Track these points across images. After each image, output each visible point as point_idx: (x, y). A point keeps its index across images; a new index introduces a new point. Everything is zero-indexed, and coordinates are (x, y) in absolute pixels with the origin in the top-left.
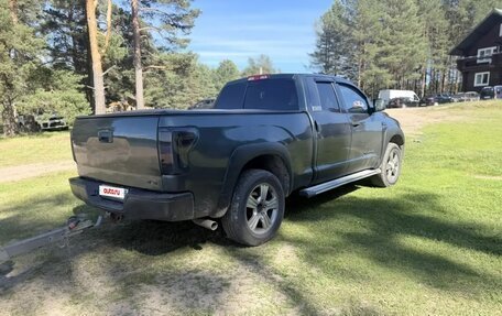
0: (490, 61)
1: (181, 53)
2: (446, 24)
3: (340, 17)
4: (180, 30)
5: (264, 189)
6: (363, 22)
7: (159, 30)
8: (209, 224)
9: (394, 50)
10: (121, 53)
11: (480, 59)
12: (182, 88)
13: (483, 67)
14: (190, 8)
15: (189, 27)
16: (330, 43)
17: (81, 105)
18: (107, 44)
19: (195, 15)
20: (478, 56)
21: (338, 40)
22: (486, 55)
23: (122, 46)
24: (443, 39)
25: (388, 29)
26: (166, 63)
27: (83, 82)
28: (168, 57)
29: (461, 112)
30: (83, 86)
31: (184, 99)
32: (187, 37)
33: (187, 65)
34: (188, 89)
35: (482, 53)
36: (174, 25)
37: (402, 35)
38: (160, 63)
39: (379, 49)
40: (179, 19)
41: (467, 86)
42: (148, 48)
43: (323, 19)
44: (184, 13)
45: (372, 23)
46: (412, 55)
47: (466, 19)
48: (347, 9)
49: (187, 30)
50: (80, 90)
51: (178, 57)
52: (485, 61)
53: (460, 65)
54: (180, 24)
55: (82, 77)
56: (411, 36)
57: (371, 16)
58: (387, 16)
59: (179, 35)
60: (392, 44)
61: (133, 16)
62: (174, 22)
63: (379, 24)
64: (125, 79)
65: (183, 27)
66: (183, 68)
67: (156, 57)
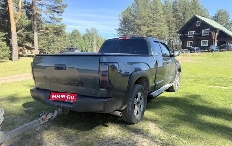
0: (193, 36)
1: (57, 25)
2: (175, 19)
3: (130, 13)
4: (56, 13)
5: (140, 94)
6: (141, 17)
7: (46, 13)
8: (118, 113)
9: (154, 30)
10: (27, 22)
11: (189, 35)
12: (54, 42)
13: (190, 39)
14: (62, 3)
15: (62, 12)
16: (126, 25)
17: (4, 48)
18: (19, 18)
19: (64, 6)
20: (188, 34)
21: (129, 23)
22: (191, 34)
23: (26, 19)
24: (173, 26)
25: (151, 20)
26: (50, 29)
27: (5, 36)
28: (51, 26)
29: (186, 58)
30: (5, 38)
31: (55, 47)
32: (60, 17)
33: (60, 31)
34: (57, 42)
35: (190, 33)
36: (53, 11)
37: (157, 23)
38: (47, 29)
39: (147, 29)
40: (56, 8)
41: (184, 47)
42: (39, 21)
43: (123, 13)
44: (59, 5)
45: (145, 17)
46: (162, 32)
47: (183, 18)
48: (134, 10)
49: (60, 14)
50: (3, 40)
51: (56, 27)
52: (191, 36)
53: (181, 37)
54: (57, 10)
55: (4, 34)
56: (161, 24)
57: (144, 14)
58: (151, 15)
59: (56, 15)
60: (153, 27)
61: (32, 5)
62: (54, 9)
63: (147, 18)
64: (27, 36)
65: (58, 12)
66: (58, 32)
67: (44, 26)
